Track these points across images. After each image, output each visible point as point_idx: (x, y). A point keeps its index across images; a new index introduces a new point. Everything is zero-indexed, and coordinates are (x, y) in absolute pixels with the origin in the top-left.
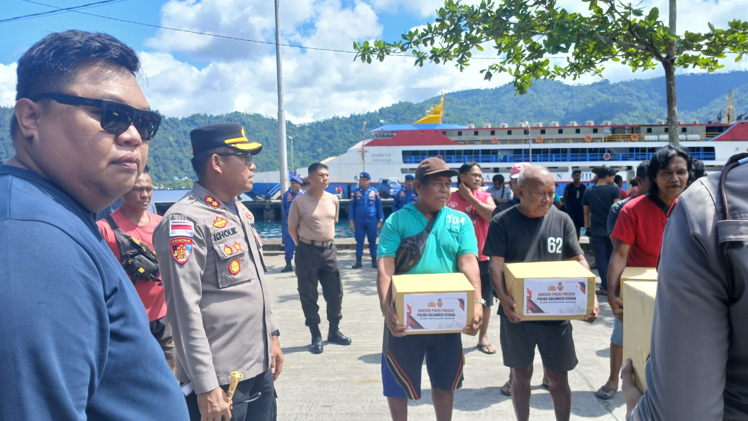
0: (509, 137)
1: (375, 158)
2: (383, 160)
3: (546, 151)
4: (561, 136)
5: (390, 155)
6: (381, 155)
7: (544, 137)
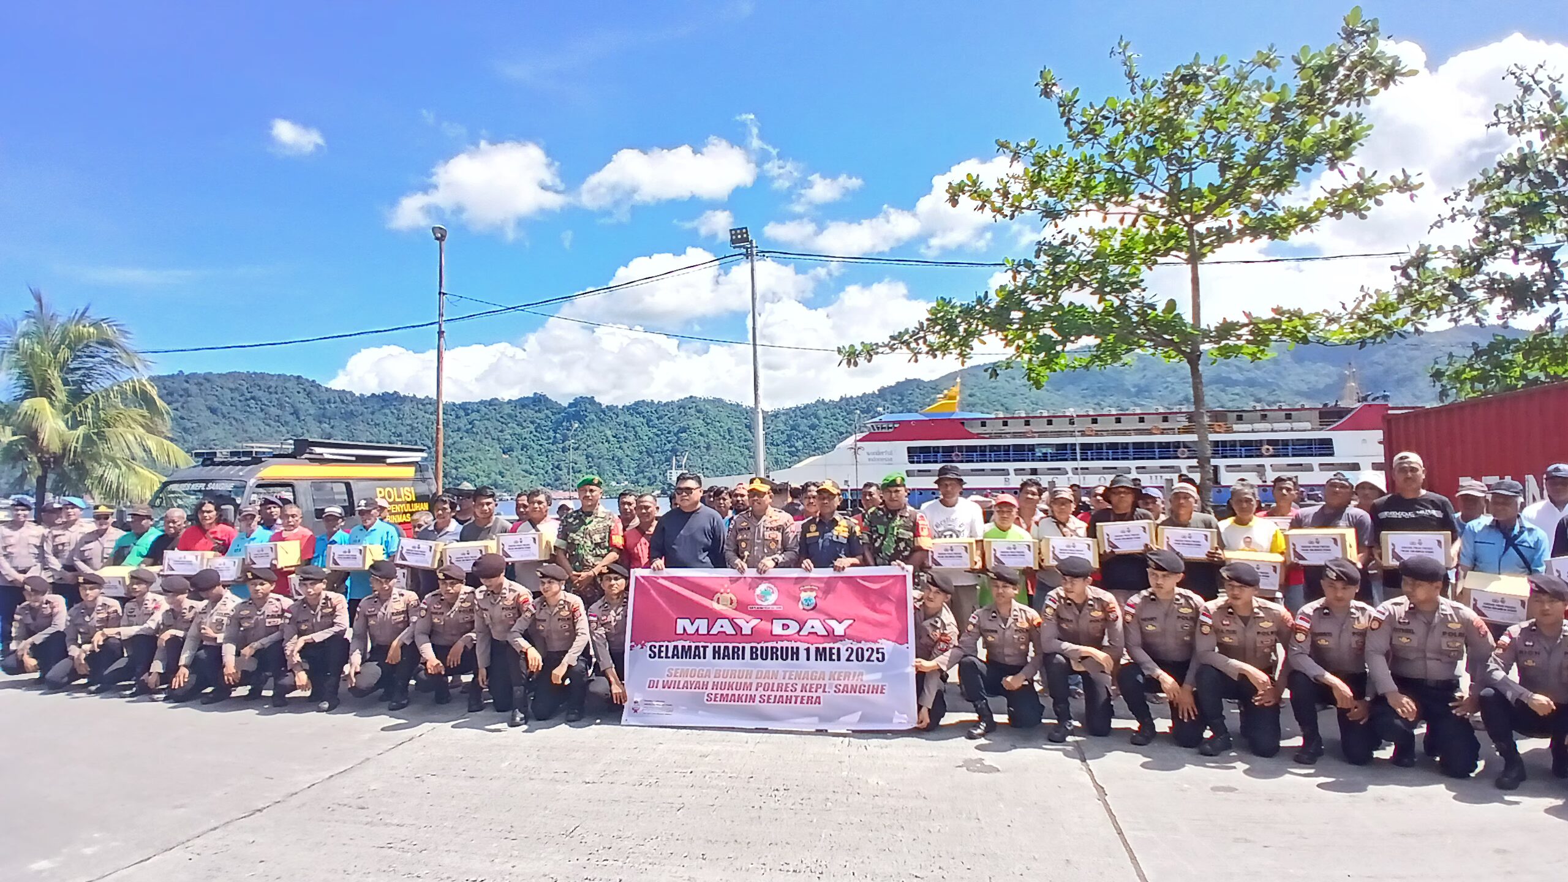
0: (1050, 428)
1: (871, 457)
2: (882, 459)
3: (1100, 446)
4: (1119, 426)
5: (891, 453)
6: (879, 453)
7: (1095, 427)
